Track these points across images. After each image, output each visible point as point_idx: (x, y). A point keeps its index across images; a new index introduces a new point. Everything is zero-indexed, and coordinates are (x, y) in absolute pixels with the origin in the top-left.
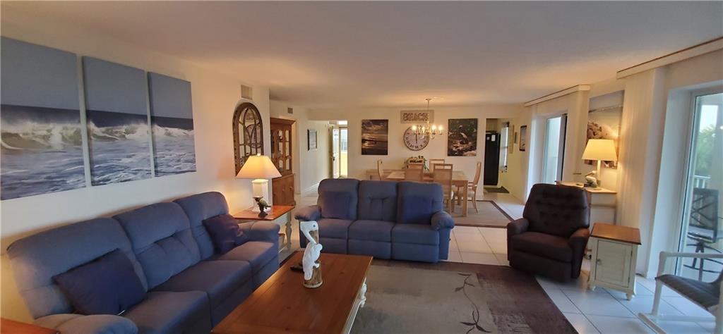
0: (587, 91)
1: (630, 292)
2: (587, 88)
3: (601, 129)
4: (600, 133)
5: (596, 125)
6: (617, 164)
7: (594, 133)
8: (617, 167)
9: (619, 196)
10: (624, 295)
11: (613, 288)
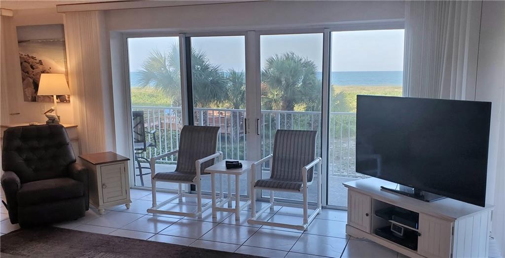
0: (9, 17)
1: (127, 202)
2: (10, 14)
3: (41, 62)
4: (40, 67)
5: (33, 58)
6: (69, 97)
7: (32, 67)
8: (69, 101)
9: (79, 128)
10: (123, 207)
11: (114, 205)
